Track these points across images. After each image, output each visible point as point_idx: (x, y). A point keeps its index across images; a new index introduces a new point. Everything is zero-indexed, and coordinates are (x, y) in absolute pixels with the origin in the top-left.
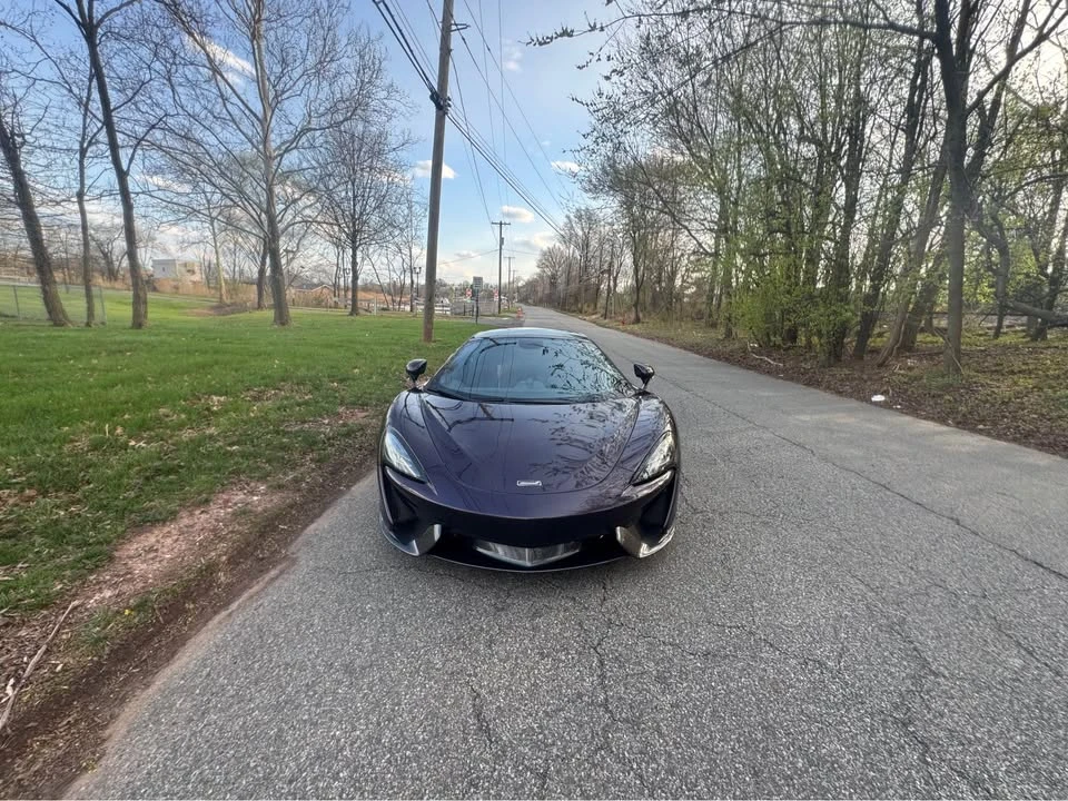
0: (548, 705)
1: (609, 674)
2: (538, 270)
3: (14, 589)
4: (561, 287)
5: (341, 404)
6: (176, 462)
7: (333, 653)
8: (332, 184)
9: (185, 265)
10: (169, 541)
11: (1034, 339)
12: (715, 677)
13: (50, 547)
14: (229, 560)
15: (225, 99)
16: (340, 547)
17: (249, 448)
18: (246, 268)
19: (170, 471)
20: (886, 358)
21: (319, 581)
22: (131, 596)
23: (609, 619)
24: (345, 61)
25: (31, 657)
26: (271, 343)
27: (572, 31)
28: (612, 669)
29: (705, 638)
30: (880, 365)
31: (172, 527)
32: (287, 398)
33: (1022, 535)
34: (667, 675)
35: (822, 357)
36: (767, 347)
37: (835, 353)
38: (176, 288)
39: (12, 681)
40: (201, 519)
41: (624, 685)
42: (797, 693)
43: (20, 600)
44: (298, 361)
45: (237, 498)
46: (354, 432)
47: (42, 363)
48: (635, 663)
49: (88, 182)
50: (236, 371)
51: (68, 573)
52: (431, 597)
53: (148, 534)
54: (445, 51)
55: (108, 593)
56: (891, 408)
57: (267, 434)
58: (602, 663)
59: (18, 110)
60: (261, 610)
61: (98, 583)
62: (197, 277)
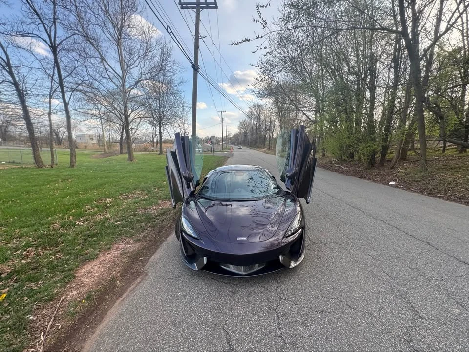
0: (257, 337)
1: (282, 322)
2: (239, 130)
3: (39, 293)
4: (249, 137)
5: (160, 199)
6: (96, 231)
7: (167, 316)
8: (151, 101)
9: (90, 136)
10: (96, 268)
11: (461, 152)
12: (327, 322)
13: (50, 273)
14: (121, 275)
15: (107, 70)
16: (165, 267)
17: (124, 223)
18: (115, 136)
19: (94, 235)
20: (395, 164)
21: (158, 282)
22: (84, 293)
23: (280, 296)
24: (155, 51)
25: (48, 322)
26: (128, 172)
27: (249, 39)
28: (283, 320)
29: (321, 304)
30: (392, 168)
31: (96, 262)
32: (137, 198)
33: (458, 249)
34: (306, 322)
35: (366, 165)
36: (341, 161)
37: (372, 163)
38: (86, 146)
39: (42, 334)
40: (108, 257)
41: (289, 327)
42: (362, 329)
43: (42, 298)
44: (141, 179)
45: (121, 247)
46: (166, 212)
47: (36, 187)
48: (292, 317)
49: (53, 108)
50: (115, 186)
51: (59, 284)
52: (205, 289)
53: (88, 265)
54: (197, 47)
55: (75, 293)
56: (398, 187)
57: (131, 215)
58: (278, 316)
59: (25, 81)
60: (135, 297)
61: (71, 288)
62: (95, 141)
